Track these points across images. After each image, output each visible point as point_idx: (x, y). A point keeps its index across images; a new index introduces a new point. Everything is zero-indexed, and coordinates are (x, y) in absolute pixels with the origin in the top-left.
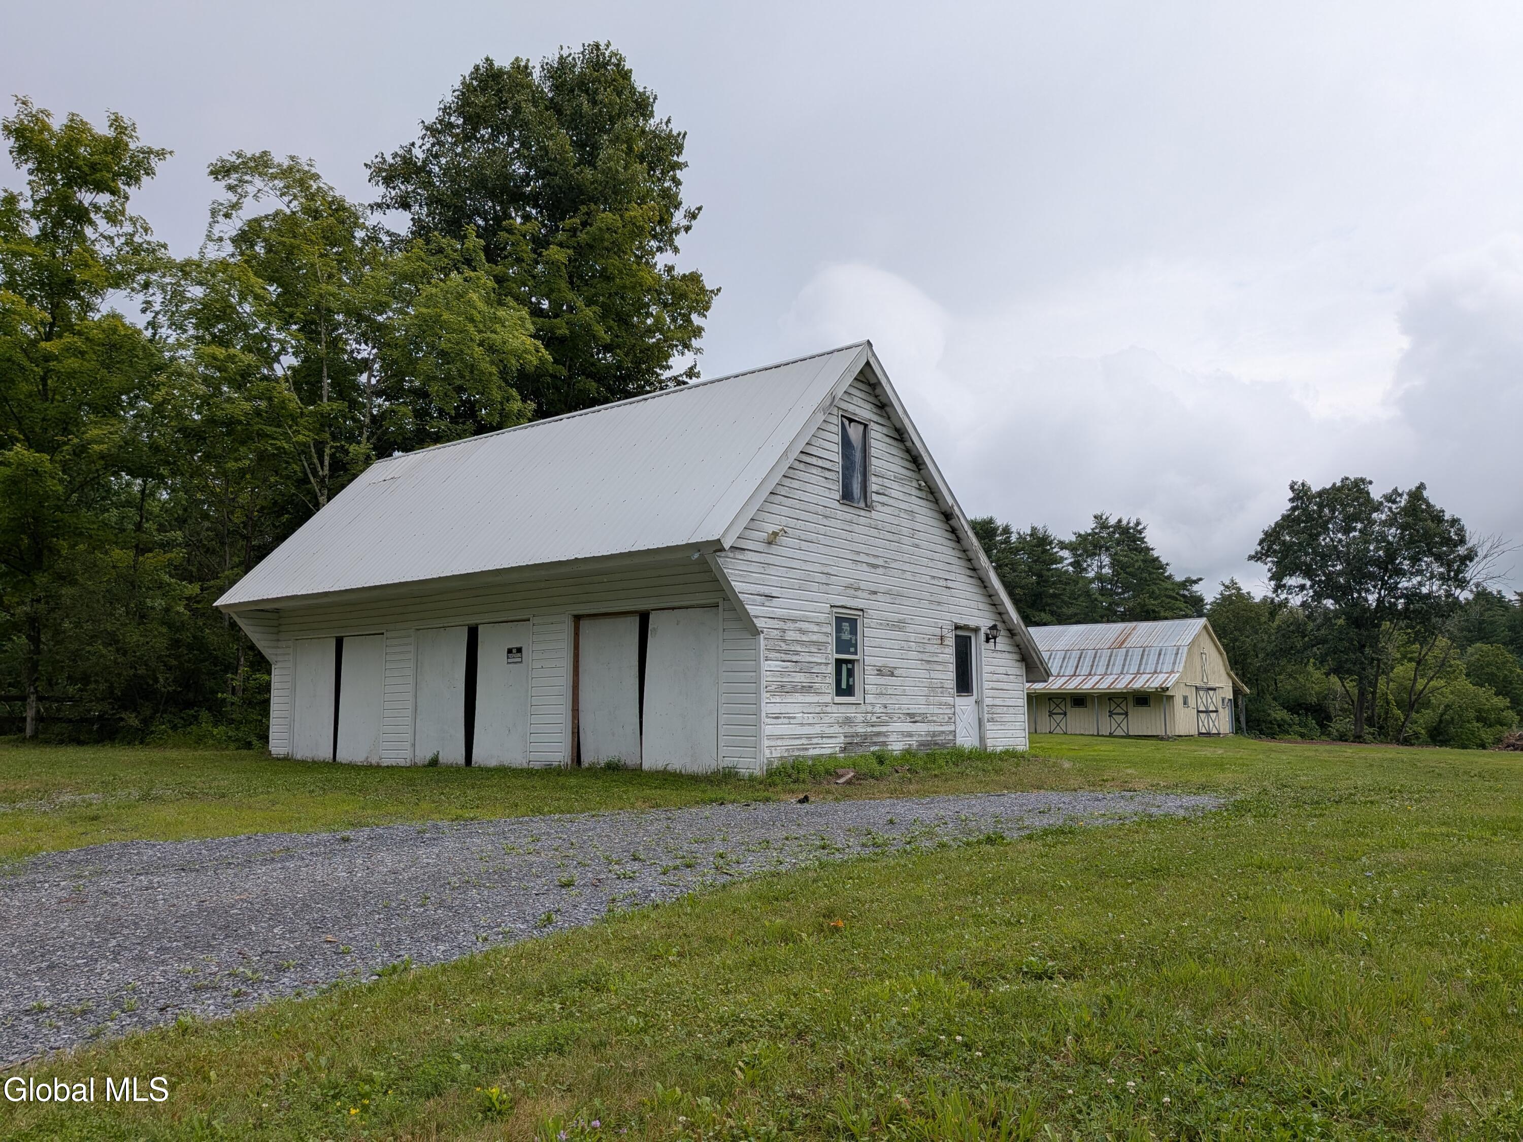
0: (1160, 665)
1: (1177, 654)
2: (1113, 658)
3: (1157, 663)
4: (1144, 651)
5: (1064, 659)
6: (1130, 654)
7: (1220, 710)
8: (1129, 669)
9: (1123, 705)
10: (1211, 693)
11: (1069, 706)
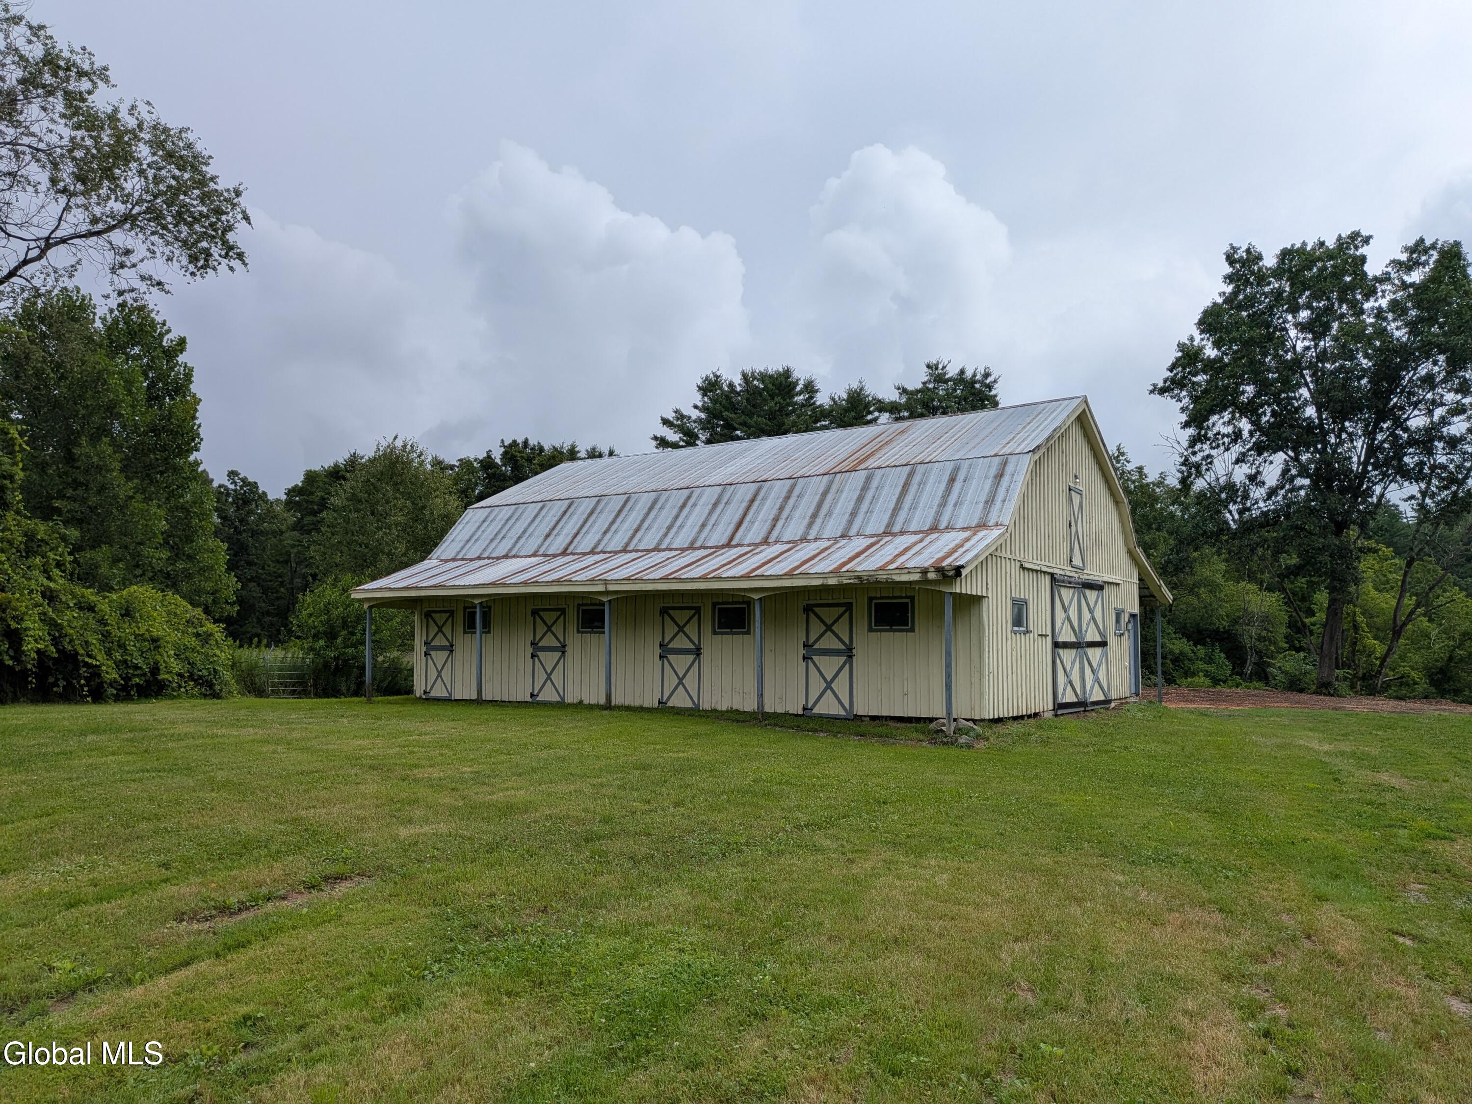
0: (949, 508)
1: (1000, 476)
2: (830, 497)
3: (943, 504)
4: (911, 475)
5: (715, 505)
6: (874, 484)
7: (1112, 640)
8: (866, 521)
9: (842, 629)
10: (1091, 595)
11: (707, 628)
